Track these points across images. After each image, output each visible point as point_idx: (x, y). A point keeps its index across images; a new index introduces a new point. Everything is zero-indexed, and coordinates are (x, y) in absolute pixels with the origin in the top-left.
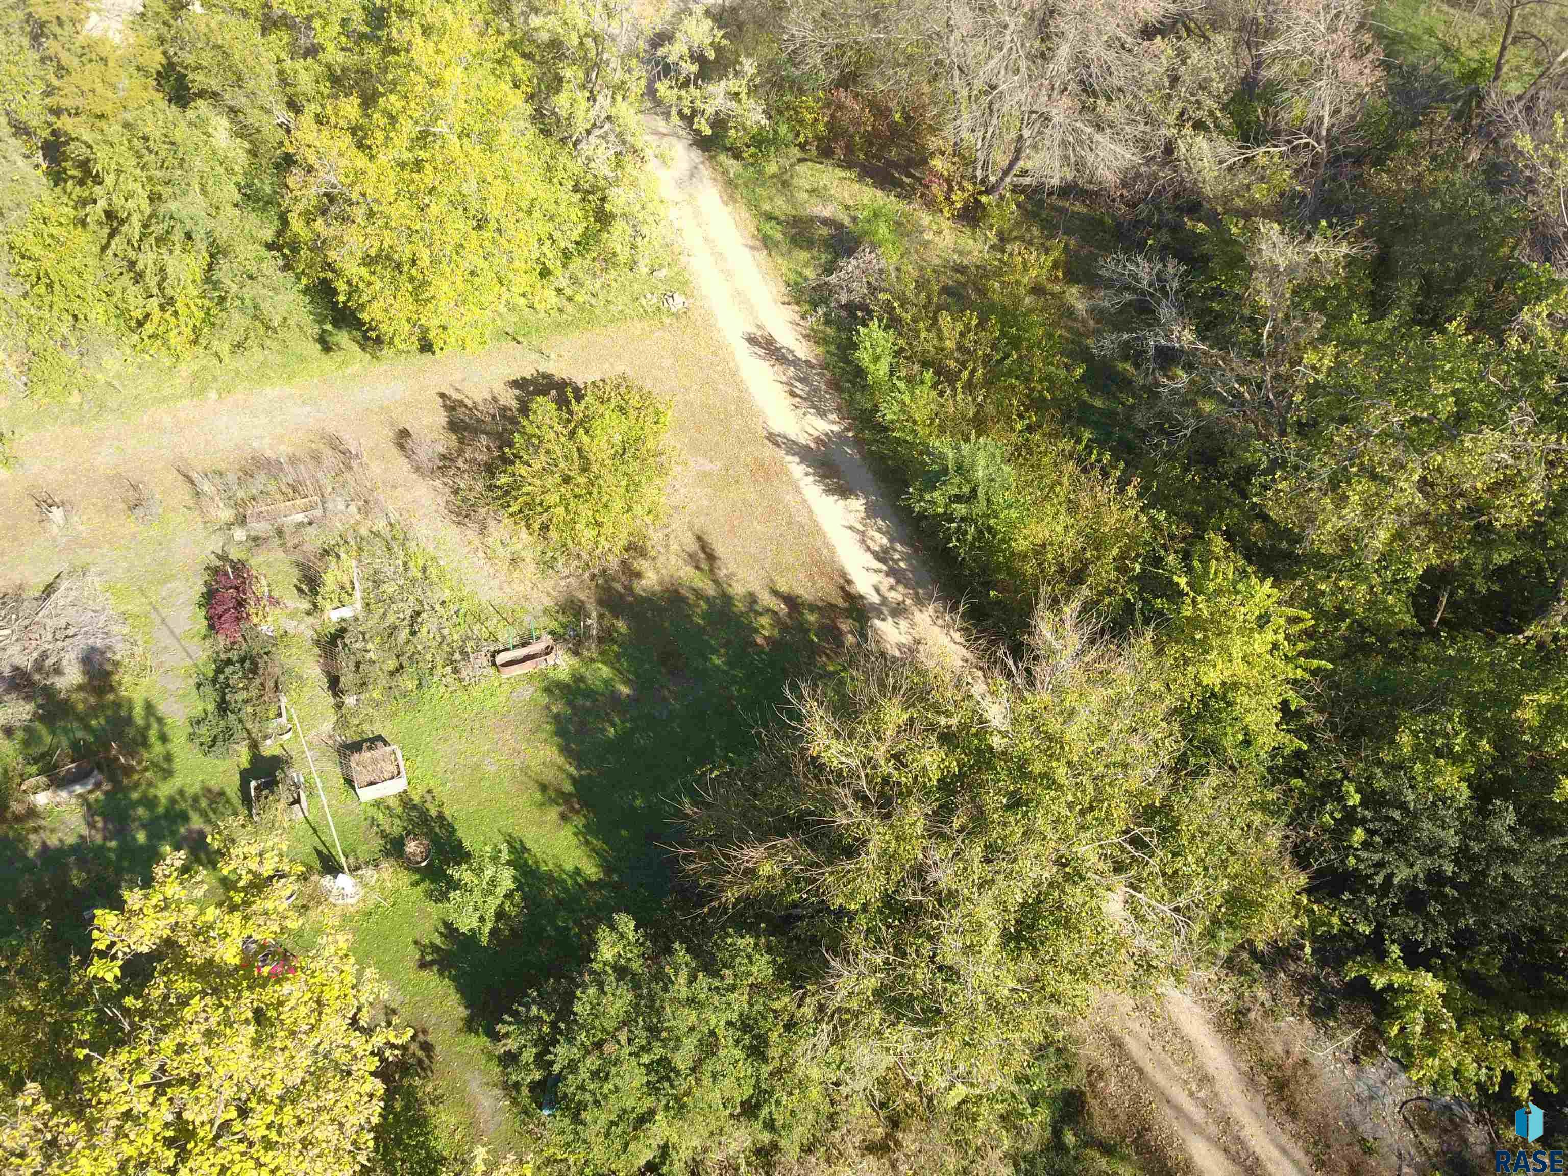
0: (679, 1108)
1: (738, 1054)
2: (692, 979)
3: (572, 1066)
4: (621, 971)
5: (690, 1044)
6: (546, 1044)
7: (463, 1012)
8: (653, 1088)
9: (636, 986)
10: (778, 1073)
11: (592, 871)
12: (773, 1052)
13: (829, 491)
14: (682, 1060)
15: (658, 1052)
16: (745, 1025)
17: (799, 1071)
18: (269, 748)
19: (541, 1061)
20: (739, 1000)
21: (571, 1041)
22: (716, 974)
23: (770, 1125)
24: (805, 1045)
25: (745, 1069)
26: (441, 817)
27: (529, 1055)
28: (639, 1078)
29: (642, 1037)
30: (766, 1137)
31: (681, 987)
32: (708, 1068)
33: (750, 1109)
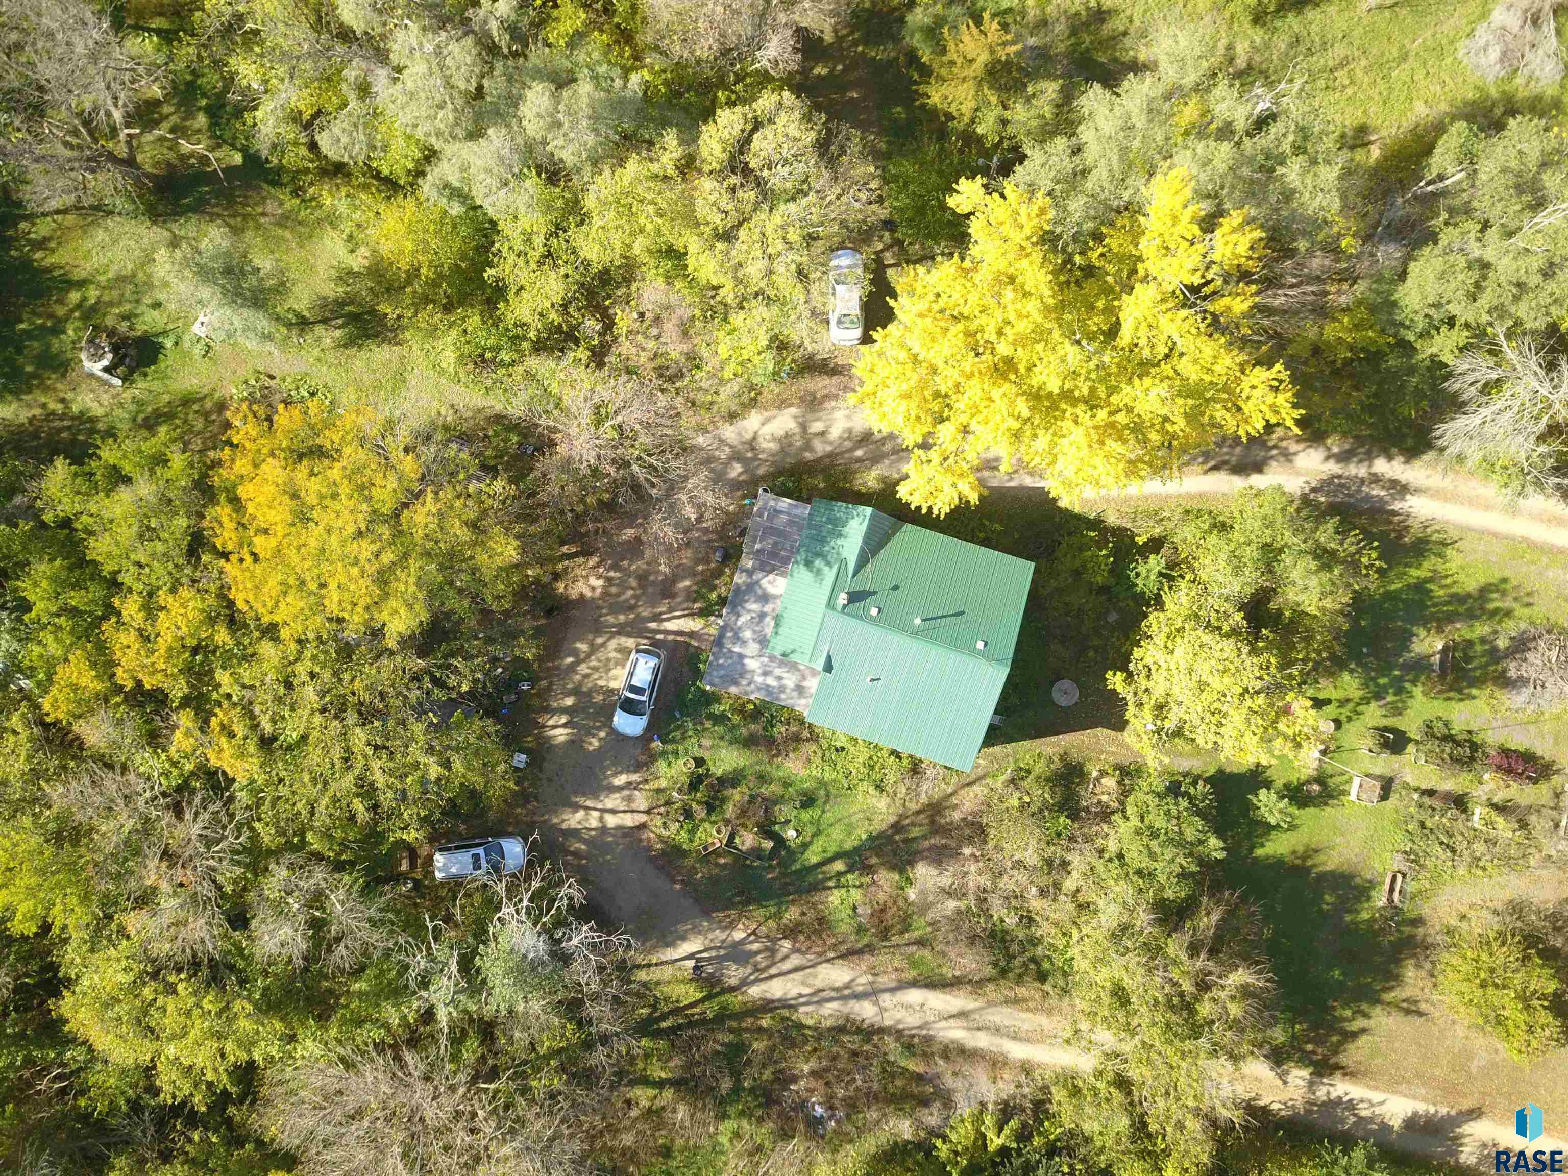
0: (1138, 832)
1: (1143, 865)
2: (1181, 866)
3: (1177, 804)
4: (1201, 842)
5: (1158, 850)
6: (1191, 799)
7: (1228, 770)
8: (1150, 828)
9: (1192, 844)
10: (1127, 874)
11: (1259, 852)
12: (1135, 878)
13: (1415, 1114)
14: (1154, 844)
15: (1162, 837)
16: (1151, 875)
17: (1122, 883)
18: (1411, 748)
19: (1186, 794)
20: (1162, 878)
21: (1187, 809)
22: (1178, 876)
23: (1110, 860)
24: (1130, 892)
25: (1136, 865)
26: (1326, 804)
27: (1192, 791)
28: (1157, 825)
29: (1171, 835)
30: (1107, 856)
31: (1181, 860)
32: (1145, 852)
33: (1121, 856)
